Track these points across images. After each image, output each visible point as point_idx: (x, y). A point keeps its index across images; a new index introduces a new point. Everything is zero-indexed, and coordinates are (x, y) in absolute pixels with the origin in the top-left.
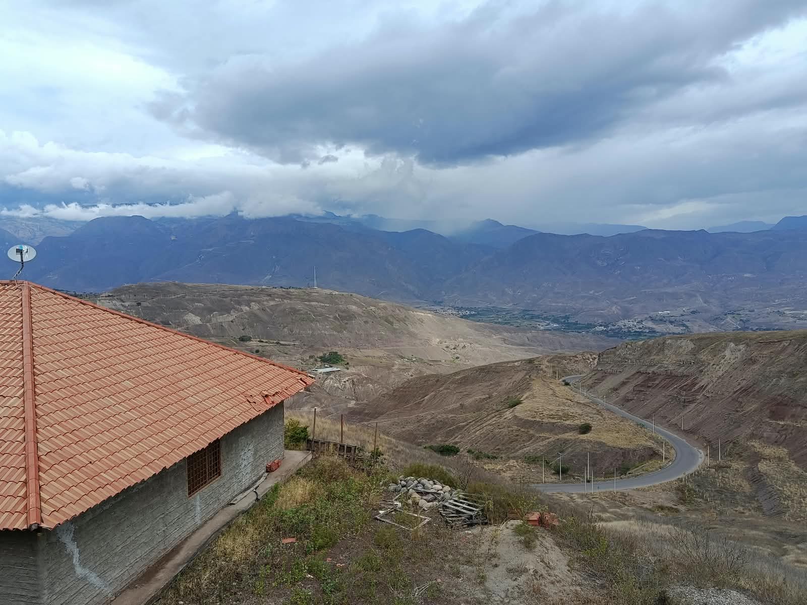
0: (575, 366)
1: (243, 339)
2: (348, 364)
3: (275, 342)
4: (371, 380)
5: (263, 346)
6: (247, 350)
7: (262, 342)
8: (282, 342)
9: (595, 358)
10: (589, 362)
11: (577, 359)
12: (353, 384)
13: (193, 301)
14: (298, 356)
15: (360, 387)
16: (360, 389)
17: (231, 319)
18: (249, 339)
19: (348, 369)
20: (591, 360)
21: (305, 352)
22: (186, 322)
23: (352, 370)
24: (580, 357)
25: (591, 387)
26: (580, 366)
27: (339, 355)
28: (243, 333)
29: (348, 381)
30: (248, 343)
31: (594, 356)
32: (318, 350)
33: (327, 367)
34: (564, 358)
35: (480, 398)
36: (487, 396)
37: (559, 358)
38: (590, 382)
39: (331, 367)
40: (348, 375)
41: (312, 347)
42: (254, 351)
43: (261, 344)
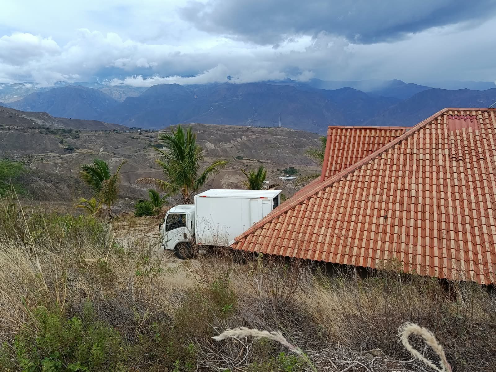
1: (238, 158)
2: (300, 175)
3: (257, 160)
5: (250, 163)
6: (241, 165)
7: (249, 160)
8: (260, 161)
13: (210, 135)
14: (271, 169)
17: (231, 146)
18: (242, 158)
21: (274, 167)
22: (206, 147)
27: (295, 169)
28: (238, 155)
29: (300, 185)
30: (242, 160)
32: (282, 165)
33: (288, 176)
39: (291, 176)
41: (278, 163)
42: (245, 165)
43: (249, 161)
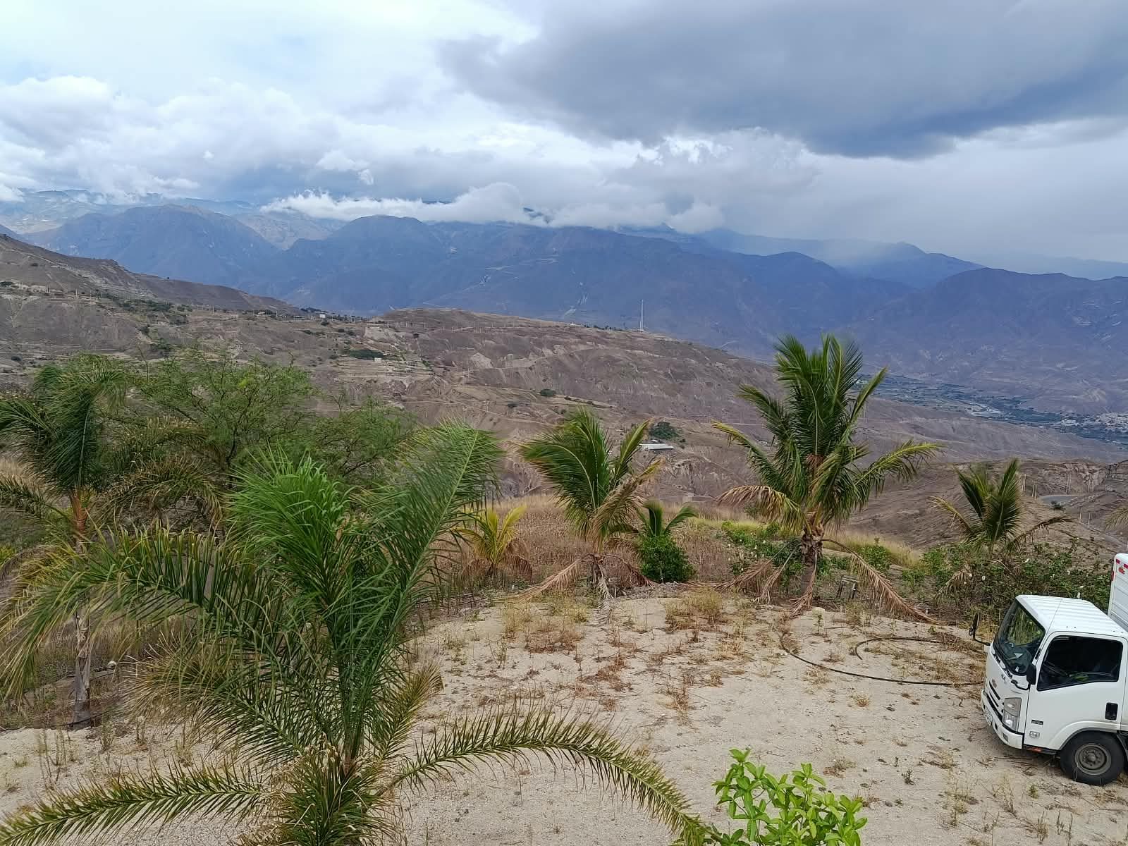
0: (1060, 481)
1: (545, 393)
2: (684, 441)
3: (587, 401)
4: (716, 466)
5: (570, 406)
6: (550, 409)
7: (570, 399)
8: (595, 402)
9: (1095, 471)
10: (1084, 475)
11: (1065, 470)
12: (691, 470)
13: (484, 337)
14: (616, 423)
15: (700, 476)
16: (699, 477)
17: (530, 364)
18: (553, 394)
19: (683, 448)
20: (1088, 473)
21: (625, 418)
22: (472, 364)
23: (689, 450)
24: (1070, 467)
25: (1094, 516)
26: (1070, 481)
27: (672, 427)
28: (545, 386)
29: (683, 464)
30: (552, 399)
31: (1094, 468)
32: (642, 417)
33: (654, 443)
34: (1043, 466)
35: (906, 514)
36: (917, 511)
37: (1036, 465)
38: (1092, 508)
39: (661, 442)
40: (684, 456)
41: (634, 412)
42: (560, 410)
43: (568, 402)
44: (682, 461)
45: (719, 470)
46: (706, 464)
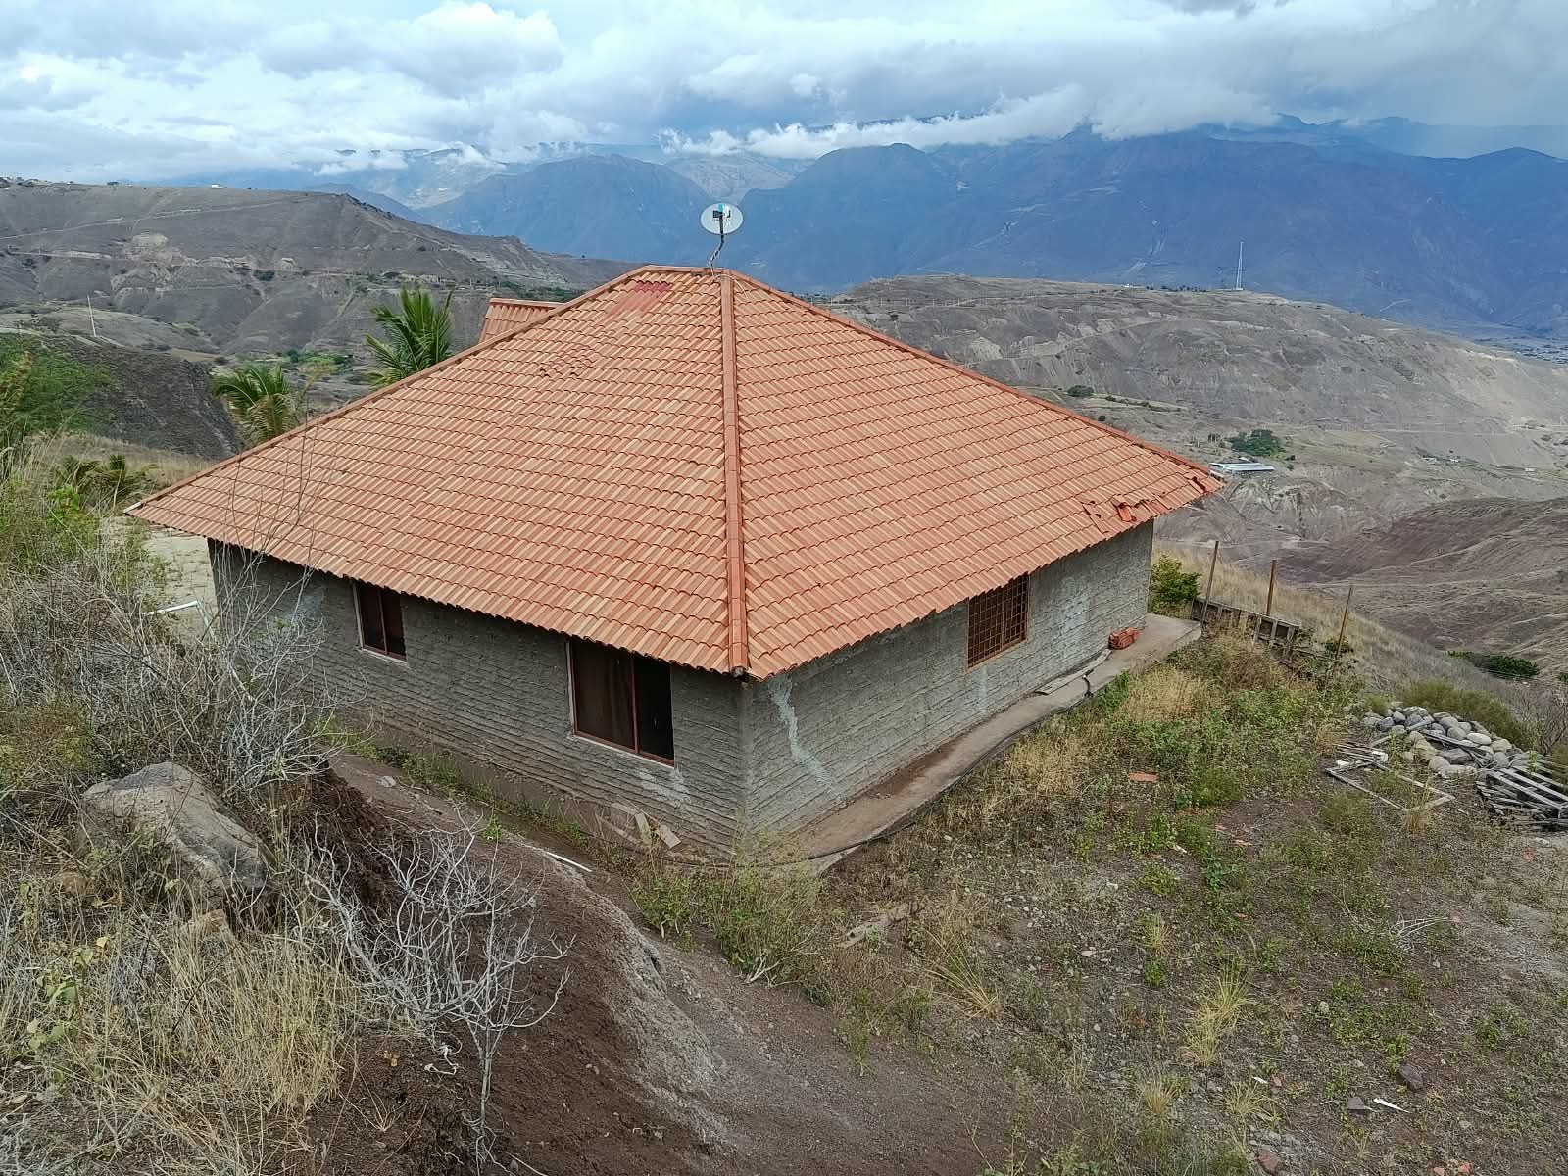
1: (1075, 393)
2: (1292, 458)
3: (1139, 401)
4: (1342, 496)
5: (1113, 409)
7: (1114, 400)
8: (1153, 403)
12: (1300, 502)
13: (989, 313)
14: (1185, 433)
15: (1314, 510)
16: (1313, 514)
17: (1058, 350)
18: (1089, 393)
19: (1291, 469)
21: (1200, 426)
22: (973, 353)
23: (1300, 472)
27: (1276, 438)
28: (1077, 381)
29: (1287, 493)
30: (1086, 401)
32: (1228, 423)
33: (1244, 462)
39: (1254, 461)
40: (1291, 481)
41: (1216, 416)
43: (1111, 404)
44: (1286, 489)
45: (1346, 501)
46: (1324, 493)
